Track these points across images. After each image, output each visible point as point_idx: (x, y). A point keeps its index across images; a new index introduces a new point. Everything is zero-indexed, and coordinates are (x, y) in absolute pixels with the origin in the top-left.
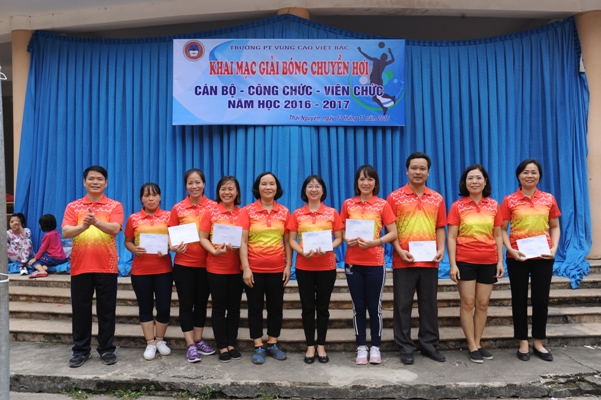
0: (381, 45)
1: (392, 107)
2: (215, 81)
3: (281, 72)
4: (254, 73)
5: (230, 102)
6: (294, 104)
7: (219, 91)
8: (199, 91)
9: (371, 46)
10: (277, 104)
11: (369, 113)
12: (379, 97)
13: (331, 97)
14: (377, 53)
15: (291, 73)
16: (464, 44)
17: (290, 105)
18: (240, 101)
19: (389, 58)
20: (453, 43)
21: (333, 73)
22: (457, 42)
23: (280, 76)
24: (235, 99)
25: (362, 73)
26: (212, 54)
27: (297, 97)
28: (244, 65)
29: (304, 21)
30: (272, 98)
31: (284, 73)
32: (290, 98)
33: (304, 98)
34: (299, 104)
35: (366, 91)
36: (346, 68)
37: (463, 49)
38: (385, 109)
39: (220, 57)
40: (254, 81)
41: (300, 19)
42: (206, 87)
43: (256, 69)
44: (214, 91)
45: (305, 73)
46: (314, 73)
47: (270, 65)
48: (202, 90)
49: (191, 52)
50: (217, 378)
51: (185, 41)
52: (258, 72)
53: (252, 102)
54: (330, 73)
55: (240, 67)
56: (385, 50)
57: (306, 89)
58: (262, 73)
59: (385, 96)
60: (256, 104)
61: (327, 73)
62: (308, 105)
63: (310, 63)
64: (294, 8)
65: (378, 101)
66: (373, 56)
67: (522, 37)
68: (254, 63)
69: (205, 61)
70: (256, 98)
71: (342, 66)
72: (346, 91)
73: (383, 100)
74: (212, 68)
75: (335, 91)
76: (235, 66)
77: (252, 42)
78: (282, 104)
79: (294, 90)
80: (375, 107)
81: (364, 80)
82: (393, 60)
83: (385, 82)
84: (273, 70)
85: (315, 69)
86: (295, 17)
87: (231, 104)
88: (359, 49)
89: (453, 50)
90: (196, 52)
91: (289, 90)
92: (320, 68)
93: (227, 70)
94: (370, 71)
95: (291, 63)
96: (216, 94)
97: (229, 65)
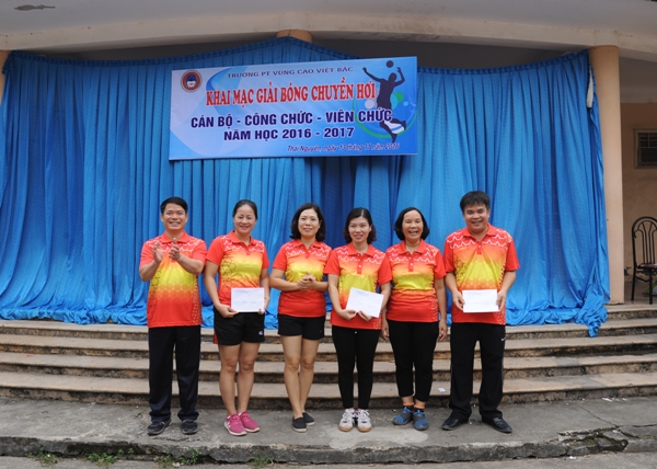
0: (390, 64)
1: (402, 134)
2: (213, 112)
3: (279, 99)
4: (251, 101)
5: (226, 133)
6: (293, 134)
7: (216, 122)
8: (195, 122)
9: (378, 66)
10: (275, 134)
11: (375, 141)
12: (387, 123)
13: (333, 124)
14: (385, 74)
15: (290, 100)
16: (478, 72)
17: (288, 135)
18: (236, 133)
19: (399, 79)
20: (466, 71)
21: (336, 98)
22: (471, 71)
23: (279, 103)
24: (232, 130)
25: (368, 97)
26: (209, 85)
27: (296, 126)
28: (241, 93)
29: (306, 44)
30: (270, 127)
31: (282, 100)
32: (289, 127)
33: (304, 126)
34: (298, 133)
35: (373, 116)
36: (350, 91)
37: (477, 78)
38: (394, 136)
39: (217, 87)
40: (250, 110)
41: (302, 42)
42: (202, 119)
43: (253, 97)
44: (210, 122)
45: (305, 99)
46: (314, 98)
47: (268, 92)
48: (198, 122)
49: (189, 83)
50: (205, 439)
51: (183, 72)
52: (255, 101)
53: (249, 132)
54: (333, 98)
55: (237, 96)
56: (393, 70)
57: (305, 117)
58: (260, 101)
59: (395, 121)
60: (253, 135)
61: (328, 98)
62: (308, 135)
63: (310, 89)
64: (295, 31)
65: (386, 127)
66: (380, 77)
67: (537, 68)
68: (251, 91)
69: (202, 92)
70: (253, 129)
71: (345, 89)
72: (350, 117)
73: (391, 126)
74: (209, 99)
75: (338, 117)
76: (232, 95)
77: (250, 69)
78: (280, 134)
79: (293, 118)
80: (383, 134)
81: (370, 104)
82: (403, 80)
83: (394, 106)
84: (271, 98)
85: (316, 94)
86: (296, 40)
87: (227, 136)
88: (365, 69)
89: (467, 78)
90: (194, 82)
91: (288, 119)
92: (322, 92)
93: (224, 100)
94: (377, 94)
95: (290, 89)
96: (212, 125)
97: (226, 94)
